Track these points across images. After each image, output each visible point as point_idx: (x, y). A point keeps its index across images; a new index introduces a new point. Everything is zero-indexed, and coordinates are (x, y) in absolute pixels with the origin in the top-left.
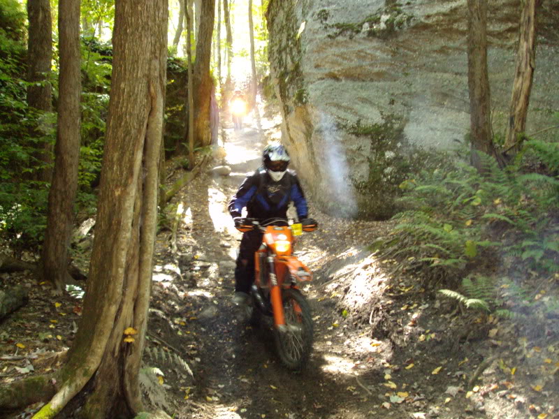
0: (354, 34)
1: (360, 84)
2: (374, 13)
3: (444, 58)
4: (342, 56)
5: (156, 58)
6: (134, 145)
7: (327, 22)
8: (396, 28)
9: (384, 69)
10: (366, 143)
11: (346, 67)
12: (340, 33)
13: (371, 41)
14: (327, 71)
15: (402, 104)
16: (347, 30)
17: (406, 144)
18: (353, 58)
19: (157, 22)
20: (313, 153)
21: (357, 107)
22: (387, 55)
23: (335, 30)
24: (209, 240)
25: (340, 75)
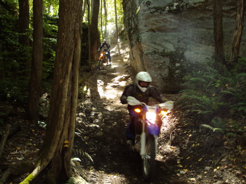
0: (162, 11)
1: (165, 34)
2: (171, 2)
3: (202, 22)
4: (156, 21)
5: (78, 22)
6: (68, 60)
7: (150, 6)
8: (181, 9)
9: (175, 27)
10: (167, 60)
11: (159, 26)
12: (156, 11)
13: (169, 14)
14: (150, 28)
15: (183, 42)
16: (159, 10)
17: (185, 60)
18: (161, 22)
19: (78, 6)
20: (144, 64)
21: (163, 44)
22: (177, 21)
23: (153, 10)
24: (98, 102)
25: (156, 30)
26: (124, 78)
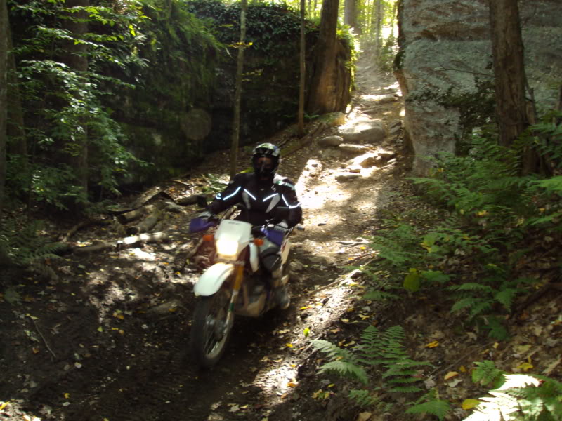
1: (457, 44)
3: (554, 7)
4: (436, 9)
9: (483, 24)
10: (454, 116)
11: (442, 23)
14: (423, 29)
18: (448, 12)
22: (486, 6)
25: (435, 33)
26: (379, 157)
